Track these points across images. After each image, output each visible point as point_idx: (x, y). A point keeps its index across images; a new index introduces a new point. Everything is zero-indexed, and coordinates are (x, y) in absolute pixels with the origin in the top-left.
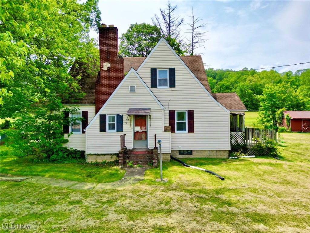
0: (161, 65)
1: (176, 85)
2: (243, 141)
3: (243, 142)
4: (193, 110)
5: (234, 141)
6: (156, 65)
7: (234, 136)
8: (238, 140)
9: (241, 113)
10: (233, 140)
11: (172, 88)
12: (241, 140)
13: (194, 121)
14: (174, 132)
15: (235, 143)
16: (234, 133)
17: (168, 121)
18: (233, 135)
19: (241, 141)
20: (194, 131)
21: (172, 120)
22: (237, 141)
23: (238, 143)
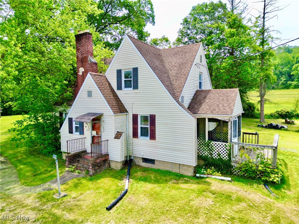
0: (126, 65)
1: (139, 86)
2: (227, 155)
3: (227, 157)
4: (155, 115)
5: (216, 154)
6: (121, 66)
7: (216, 148)
8: (220, 153)
9: (226, 118)
10: (214, 152)
11: (135, 90)
12: (225, 153)
13: (156, 127)
14: (137, 137)
15: (217, 157)
16: (216, 144)
17: (132, 125)
18: (214, 146)
19: (225, 155)
20: (156, 138)
21: (135, 124)
22: (219, 155)
23: (220, 157)
